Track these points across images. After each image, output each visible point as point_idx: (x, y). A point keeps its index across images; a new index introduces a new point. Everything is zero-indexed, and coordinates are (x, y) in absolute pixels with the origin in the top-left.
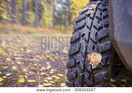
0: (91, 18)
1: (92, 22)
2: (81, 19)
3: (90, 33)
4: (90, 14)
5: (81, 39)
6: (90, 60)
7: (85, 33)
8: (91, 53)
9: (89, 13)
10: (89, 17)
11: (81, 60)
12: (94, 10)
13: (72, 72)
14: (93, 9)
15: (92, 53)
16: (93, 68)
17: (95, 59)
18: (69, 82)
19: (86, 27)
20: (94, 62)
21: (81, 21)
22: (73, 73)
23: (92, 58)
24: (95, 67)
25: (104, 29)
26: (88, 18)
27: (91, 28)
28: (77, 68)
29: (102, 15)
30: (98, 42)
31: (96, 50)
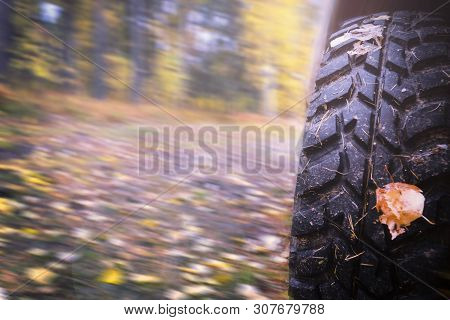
0: (369, 68)
1: (377, 81)
2: (337, 72)
3: (372, 116)
4: (367, 54)
5: (343, 140)
6: (382, 209)
7: (356, 118)
8: (382, 184)
9: (363, 53)
10: (363, 66)
11: (348, 210)
12: (376, 44)
13: (312, 248)
14: (371, 41)
15: (388, 186)
16: (394, 235)
17: (398, 206)
18: (297, 282)
19: (355, 99)
20: (398, 216)
21: (336, 79)
22: (317, 254)
23: (389, 203)
24: (402, 231)
25: (422, 104)
26: (360, 70)
27: (374, 102)
28: (330, 236)
29: (407, 59)
30: (403, 148)
31: (399, 173)
